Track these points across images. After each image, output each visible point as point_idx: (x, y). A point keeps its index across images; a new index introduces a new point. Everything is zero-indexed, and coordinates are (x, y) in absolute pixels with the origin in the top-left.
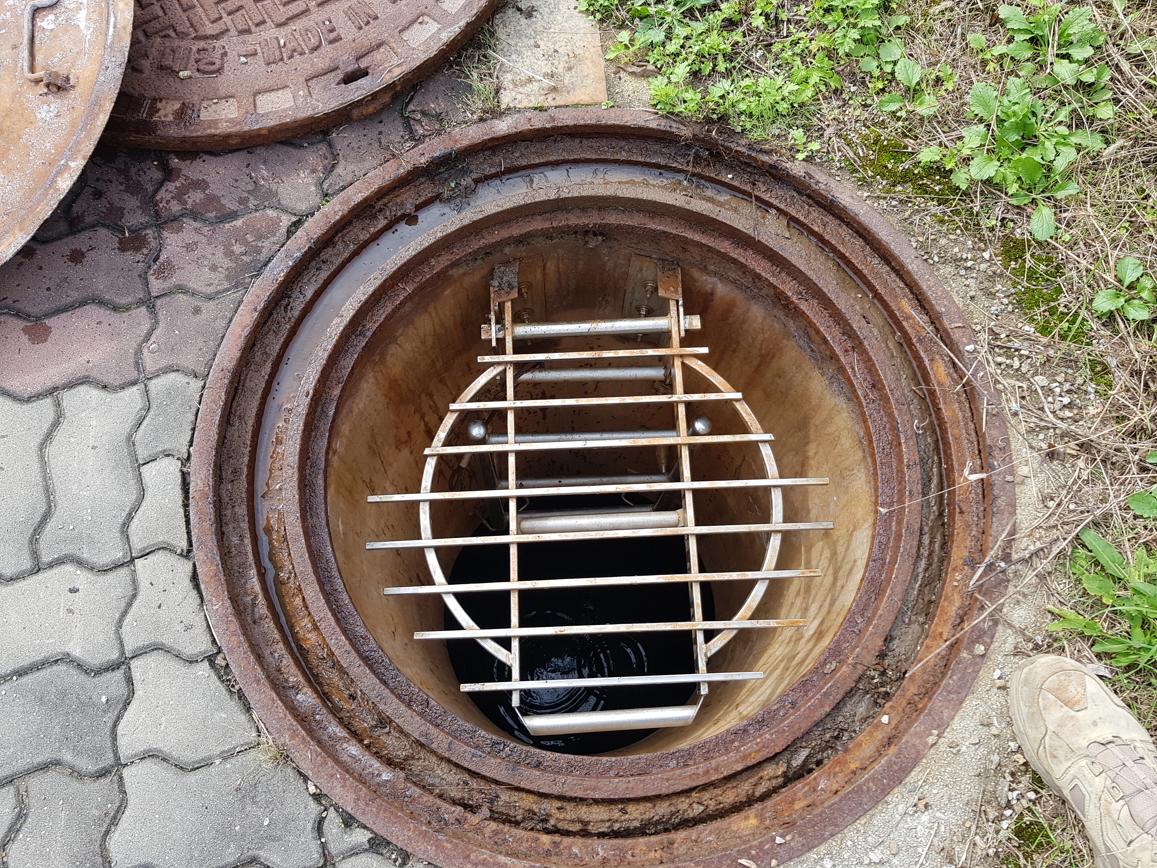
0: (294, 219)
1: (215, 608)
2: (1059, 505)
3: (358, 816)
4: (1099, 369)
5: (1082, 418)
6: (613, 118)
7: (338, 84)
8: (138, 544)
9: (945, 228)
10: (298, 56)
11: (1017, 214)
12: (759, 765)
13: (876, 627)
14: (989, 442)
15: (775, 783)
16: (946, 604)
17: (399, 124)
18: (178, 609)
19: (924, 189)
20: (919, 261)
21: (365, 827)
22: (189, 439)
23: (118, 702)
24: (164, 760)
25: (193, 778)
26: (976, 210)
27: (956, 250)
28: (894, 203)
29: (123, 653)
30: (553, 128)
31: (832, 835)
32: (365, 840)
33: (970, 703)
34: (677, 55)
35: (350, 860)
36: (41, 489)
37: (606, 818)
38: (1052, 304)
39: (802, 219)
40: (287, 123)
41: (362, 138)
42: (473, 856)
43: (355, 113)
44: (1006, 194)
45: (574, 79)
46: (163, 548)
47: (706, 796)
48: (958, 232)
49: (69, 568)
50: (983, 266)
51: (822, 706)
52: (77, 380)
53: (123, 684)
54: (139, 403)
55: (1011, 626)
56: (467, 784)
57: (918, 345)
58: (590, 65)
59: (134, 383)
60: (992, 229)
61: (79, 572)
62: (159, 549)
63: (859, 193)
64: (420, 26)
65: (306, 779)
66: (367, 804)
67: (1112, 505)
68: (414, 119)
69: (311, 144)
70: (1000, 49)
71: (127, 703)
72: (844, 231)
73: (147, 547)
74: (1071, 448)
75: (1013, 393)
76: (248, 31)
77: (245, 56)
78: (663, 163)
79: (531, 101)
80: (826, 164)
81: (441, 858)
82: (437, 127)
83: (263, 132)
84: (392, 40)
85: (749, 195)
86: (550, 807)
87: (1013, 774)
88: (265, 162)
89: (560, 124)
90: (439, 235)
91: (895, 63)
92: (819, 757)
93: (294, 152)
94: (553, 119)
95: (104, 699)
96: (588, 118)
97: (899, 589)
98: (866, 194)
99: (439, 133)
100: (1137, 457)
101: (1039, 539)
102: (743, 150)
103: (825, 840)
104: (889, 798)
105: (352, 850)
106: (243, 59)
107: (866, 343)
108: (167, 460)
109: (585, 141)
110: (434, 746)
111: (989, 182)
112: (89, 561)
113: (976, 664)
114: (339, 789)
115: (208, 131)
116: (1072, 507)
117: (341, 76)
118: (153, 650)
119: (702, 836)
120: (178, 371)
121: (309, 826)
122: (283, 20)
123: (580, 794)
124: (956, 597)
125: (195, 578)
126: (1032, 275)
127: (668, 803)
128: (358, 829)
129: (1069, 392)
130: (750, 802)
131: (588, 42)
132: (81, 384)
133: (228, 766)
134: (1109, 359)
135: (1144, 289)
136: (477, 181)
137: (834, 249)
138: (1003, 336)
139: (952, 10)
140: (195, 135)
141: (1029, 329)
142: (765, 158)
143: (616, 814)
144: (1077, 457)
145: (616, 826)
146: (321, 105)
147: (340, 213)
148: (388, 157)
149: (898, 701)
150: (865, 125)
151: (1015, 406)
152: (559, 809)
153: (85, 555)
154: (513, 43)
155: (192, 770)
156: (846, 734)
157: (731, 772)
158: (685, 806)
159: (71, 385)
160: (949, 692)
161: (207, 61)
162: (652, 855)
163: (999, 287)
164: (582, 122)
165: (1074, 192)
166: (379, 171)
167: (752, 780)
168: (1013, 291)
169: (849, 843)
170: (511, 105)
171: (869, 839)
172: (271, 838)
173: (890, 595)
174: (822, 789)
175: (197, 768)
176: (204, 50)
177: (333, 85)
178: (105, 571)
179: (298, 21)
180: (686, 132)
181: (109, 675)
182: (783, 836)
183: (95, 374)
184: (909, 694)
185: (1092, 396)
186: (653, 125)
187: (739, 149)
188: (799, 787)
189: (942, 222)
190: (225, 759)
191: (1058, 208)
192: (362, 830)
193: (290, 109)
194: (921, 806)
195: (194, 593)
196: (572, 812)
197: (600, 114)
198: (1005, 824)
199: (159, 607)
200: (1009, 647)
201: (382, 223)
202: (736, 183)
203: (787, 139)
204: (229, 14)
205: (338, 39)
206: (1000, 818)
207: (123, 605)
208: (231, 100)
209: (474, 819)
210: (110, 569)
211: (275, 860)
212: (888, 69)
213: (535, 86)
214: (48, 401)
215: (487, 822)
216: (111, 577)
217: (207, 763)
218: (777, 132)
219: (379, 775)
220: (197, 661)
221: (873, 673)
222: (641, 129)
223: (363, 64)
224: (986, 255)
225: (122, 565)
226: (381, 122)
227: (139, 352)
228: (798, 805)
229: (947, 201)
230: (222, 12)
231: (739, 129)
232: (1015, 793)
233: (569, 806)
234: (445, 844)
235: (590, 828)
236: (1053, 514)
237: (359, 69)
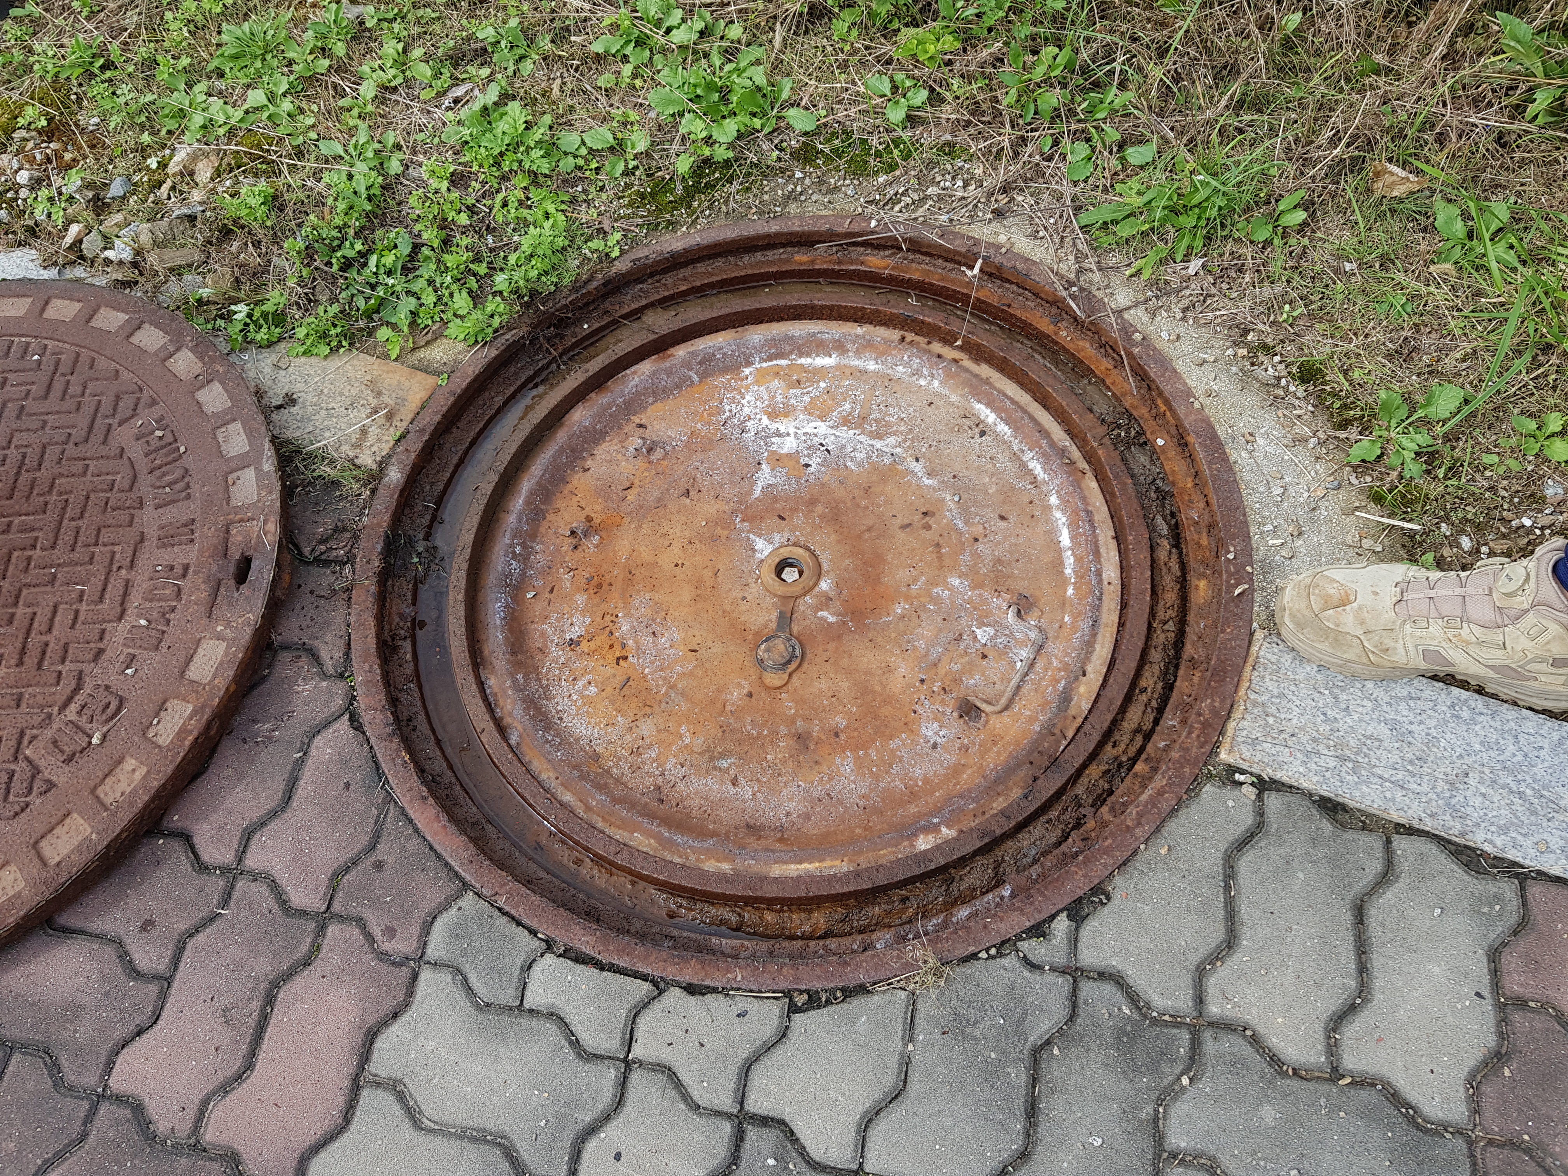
0: (346, 717)
1: (739, 979)
2: (1045, 228)
3: (1039, 917)
4: (947, 149)
5: (981, 181)
6: (461, 382)
7: (238, 589)
8: (611, 1044)
9: (755, 191)
10: (172, 615)
11: (779, 134)
12: (1153, 561)
13: (1076, 412)
14: (963, 250)
15: (1175, 557)
16: (1082, 353)
17: (315, 570)
18: (716, 1023)
19: (710, 186)
20: (772, 222)
21: (1053, 917)
22: (526, 932)
23: (784, 1147)
24: (877, 1113)
25: (914, 1086)
26: (755, 160)
27: (780, 192)
28: (707, 213)
29: (729, 1116)
30: (432, 435)
31: (1245, 515)
32: (1067, 922)
33: (1179, 365)
34: (440, 299)
35: (1080, 948)
36: (470, 1147)
37: (1143, 708)
38: (873, 152)
39: (667, 294)
40: (243, 658)
41: (304, 612)
42: (1129, 823)
43: (278, 593)
44: (758, 131)
45: (394, 395)
46: (635, 1016)
47: (1161, 615)
48: (765, 182)
49: (591, 1146)
50: (807, 181)
51: (1125, 484)
52: (364, 1045)
53: (765, 1131)
54: (445, 977)
55: (1129, 308)
56: (1051, 820)
57: (843, 267)
58: (390, 375)
59: (415, 976)
60: (779, 159)
61: (603, 1135)
62: (634, 1022)
63: (679, 233)
64: (235, 487)
65: (974, 956)
66: (1032, 904)
67: (1067, 190)
68: (322, 554)
69: (270, 666)
70: (627, 70)
71: (790, 1135)
72: (701, 267)
73: (624, 1034)
74: (1003, 199)
75: (932, 213)
76: (100, 652)
77: (127, 667)
78: (531, 373)
79: (387, 441)
80: (635, 242)
81: (1118, 853)
82: (348, 535)
83: (232, 690)
84: (231, 517)
85: (615, 322)
86: (1109, 751)
87: (1253, 364)
88: (255, 721)
89: (432, 428)
90: (461, 597)
91: (583, 143)
92: (1168, 512)
93: (265, 687)
94: (422, 431)
95: (771, 1162)
96: (444, 403)
97: (1051, 381)
98: (684, 229)
99: (355, 537)
100: (1037, 157)
101: (1066, 255)
102: (573, 297)
103: (1246, 522)
104: (1232, 459)
105: (1070, 942)
106: (129, 671)
107: (816, 302)
108: (536, 970)
109: (459, 425)
110: (998, 832)
111: (740, 136)
112: (596, 1116)
113: (1148, 346)
114: (1003, 926)
115: (187, 743)
116: (1052, 221)
117: (232, 582)
118: (746, 1076)
119: (1197, 630)
120: (435, 918)
121: (1027, 974)
122: (119, 609)
123: (1110, 717)
124: (1081, 343)
125: (691, 990)
126: (838, 153)
127: (1153, 650)
128: (1053, 925)
129: (953, 178)
130: (1183, 582)
131: (365, 366)
132: (372, 1043)
133: (921, 1037)
134: (943, 139)
135: (903, 82)
136: (427, 537)
137: (711, 286)
138: (878, 197)
139: (564, 83)
140: (179, 759)
141: (882, 179)
142: (595, 284)
143: (1144, 698)
144: (1012, 199)
145: (1154, 704)
146: (250, 615)
147: (376, 666)
148: (345, 596)
149: (1149, 426)
150: (619, 198)
151: (945, 217)
152: (1114, 747)
153: (588, 1119)
154: (311, 429)
155: (905, 1086)
156: (1158, 482)
157: (1149, 581)
158: (1162, 636)
159: (365, 1056)
160: (1163, 376)
161: (100, 709)
162: (1196, 679)
163: (832, 180)
164: (445, 409)
165: (790, 85)
166: (355, 609)
167: (1164, 570)
168: (843, 172)
169: (1257, 506)
170: (378, 459)
171: (1261, 489)
172: (1020, 1022)
173: (1054, 390)
174: (1199, 517)
175: (906, 1075)
176: (83, 707)
177: (236, 595)
178: (619, 1104)
179: (131, 597)
180: (521, 332)
181: (746, 1145)
182: (1230, 552)
183: (371, 1020)
184: (1147, 415)
185: (967, 166)
186: (494, 353)
187: (570, 299)
188: (1189, 534)
189: (748, 189)
190: (911, 1040)
191: (796, 104)
192: (1055, 921)
193: (229, 647)
194: (1250, 438)
195: (709, 998)
196: (1123, 736)
197: (448, 390)
198: (1292, 388)
199: (702, 1045)
200: (1145, 318)
201: (407, 645)
202: (596, 326)
203: (589, 259)
204: (63, 661)
205: (186, 568)
206: (1286, 389)
207: (673, 1093)
208: (168, 705)
209: (1091, 824)
210: (622, 1095)
211: (1046, 1028)
212: (583, 151)
213: (373, 431)
214: (367, 1096)
215: (1098, 813)
216: (632, 1096)
217: (906, 1063)
218: (577, 262)
219: (1002, 898)
220: (787, 1027)
221: (1115, 433)
222: (489, 365)
223: (235, 555)
224: (798, 175)
225: (625, 1078)
226: (300, 586)
227: (383, 956)
228: (1204, 541)
229: (732, 176)
230: (53, 668)
231: (553, 288)
232: (1270, 368)
233: (1116, 736)
234: (1106, 844)
235: (1145, 728)
236: (1051, 236)
237: (239, 562)
